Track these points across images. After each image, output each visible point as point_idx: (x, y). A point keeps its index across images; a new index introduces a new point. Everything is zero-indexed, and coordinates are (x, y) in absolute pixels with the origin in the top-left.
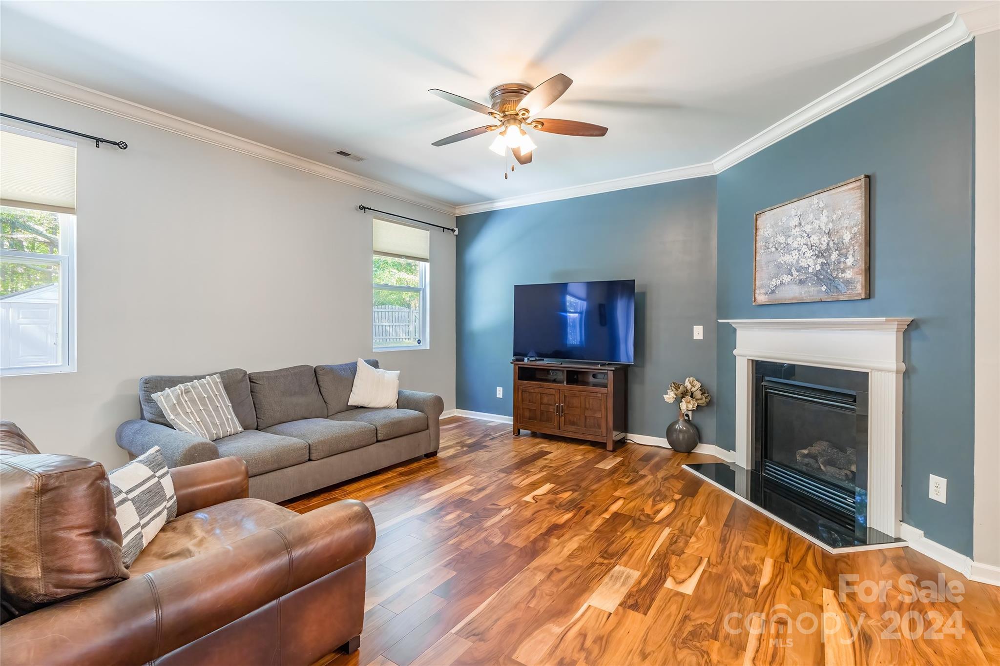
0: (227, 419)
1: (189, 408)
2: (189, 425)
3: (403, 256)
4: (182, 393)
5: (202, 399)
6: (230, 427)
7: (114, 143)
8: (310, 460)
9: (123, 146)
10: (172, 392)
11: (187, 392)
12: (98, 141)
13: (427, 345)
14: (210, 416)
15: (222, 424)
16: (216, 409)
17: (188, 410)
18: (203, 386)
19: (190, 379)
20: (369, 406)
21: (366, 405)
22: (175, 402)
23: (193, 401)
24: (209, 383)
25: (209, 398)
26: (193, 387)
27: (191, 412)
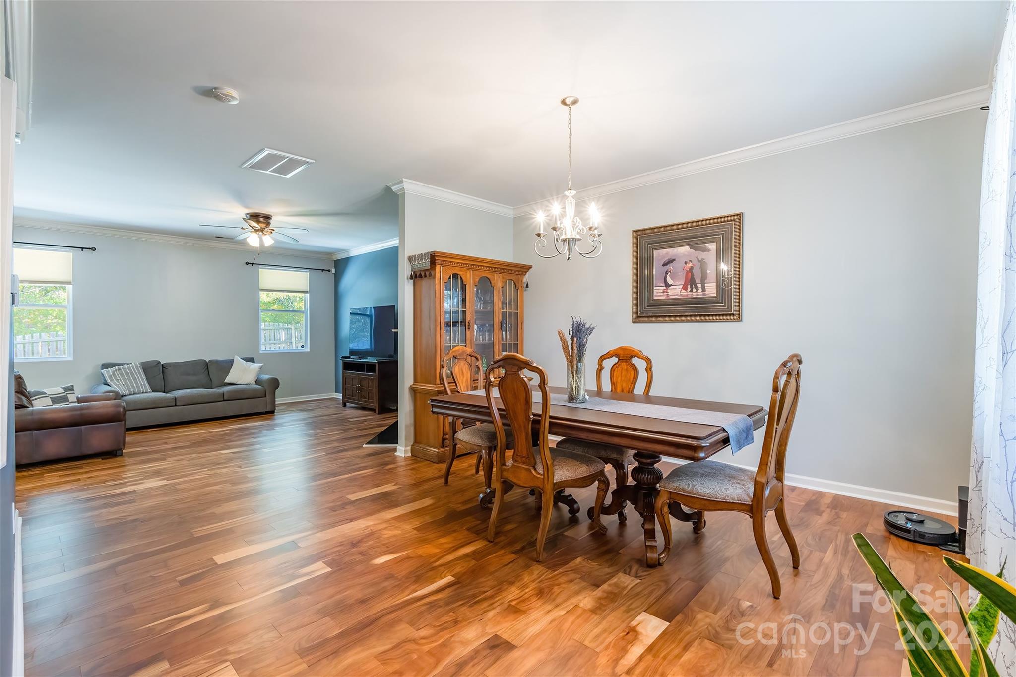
0: (141, 385)
1: (119, 377)
2: (117, 386)
3: (285, 291)
4: (116, 371)
5: (127, 374)
6: (142, 388)
7: (89, 249)
8: (176, 405)
9: (93, 249)
10: (111, 370)
11: (119, 370)
12: (82, 248)
13: (307, 349)
14: (131, 382)
15: (138, 387)
16: (135, 379)
17: (118, 379)
18: (129, 368)
19: (123, 364)
20: (237, 383)
21: (235, 383)
22: (111, 374)
23: (122, 375)
24: (133, 366)
25: (132, 373)
26: (123, 368)
27: (120, 379)
